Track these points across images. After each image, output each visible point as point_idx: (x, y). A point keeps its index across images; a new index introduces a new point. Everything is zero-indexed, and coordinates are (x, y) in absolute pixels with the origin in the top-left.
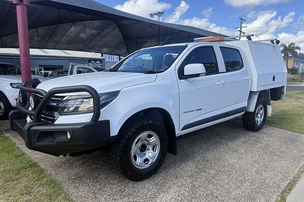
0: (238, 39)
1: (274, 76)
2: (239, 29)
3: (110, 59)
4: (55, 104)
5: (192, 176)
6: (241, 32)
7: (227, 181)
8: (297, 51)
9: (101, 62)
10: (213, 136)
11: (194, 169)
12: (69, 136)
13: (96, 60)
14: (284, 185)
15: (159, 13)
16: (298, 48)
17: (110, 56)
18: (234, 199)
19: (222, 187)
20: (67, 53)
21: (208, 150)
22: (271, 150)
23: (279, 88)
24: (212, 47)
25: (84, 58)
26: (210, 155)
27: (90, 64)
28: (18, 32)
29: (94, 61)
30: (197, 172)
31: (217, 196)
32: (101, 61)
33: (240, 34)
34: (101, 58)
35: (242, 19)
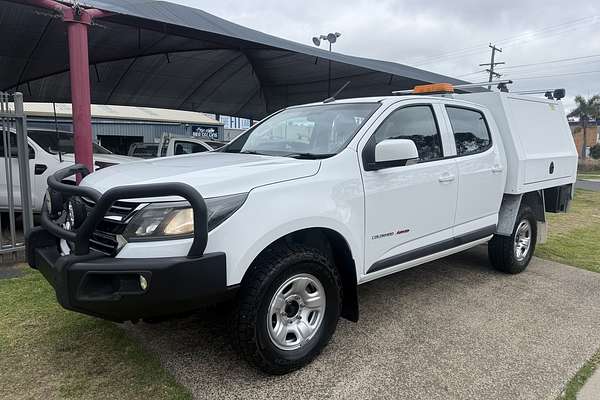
0: (487, 87)
1: (552, 164)
2: (489, 67)
3: (233, 124)
4: (119, 218)
5: (399, 349)
6: (492, 73)
7: (464, 360)
9: (216, 131)
10: (437, 278)
11: (401, 337)
12: (144, 285)
13: (206, 127)
14: (573, 371)
15: (330, 35)
17: (234, 118)
18: (478, 392)
19: (455, 370)
21: (427, 302)
22: (550, 305)
23: (561, 187)
24: (430, 106)
25: (184, 123)
26: (433, 313)
27: (195, 134)
29: (203, 128)
30: (408, 343)
31: (446, 387)
32: (216, 128)
33: (491, 78)
34: (216, 122)
35: (494, 49)
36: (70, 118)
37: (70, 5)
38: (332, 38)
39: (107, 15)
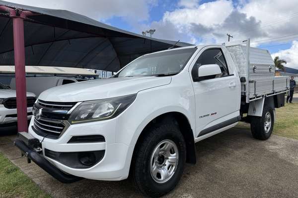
3: (104, 75)
8: (283, 64)
15: (151, 30)
16: (284, 62)
17: (104, 73)
20: (61, 71)
25: (78, 75)
28: (13, 50)
29: (88, 77)
32: (95, 77)
34: (95, 74)
35: (229, 36)
36: (14, 74)
37: (14, 8)
38: (152, 31)
39: (35, 14)
